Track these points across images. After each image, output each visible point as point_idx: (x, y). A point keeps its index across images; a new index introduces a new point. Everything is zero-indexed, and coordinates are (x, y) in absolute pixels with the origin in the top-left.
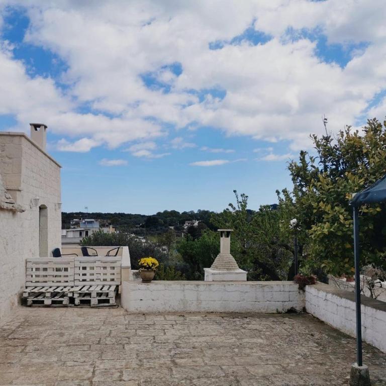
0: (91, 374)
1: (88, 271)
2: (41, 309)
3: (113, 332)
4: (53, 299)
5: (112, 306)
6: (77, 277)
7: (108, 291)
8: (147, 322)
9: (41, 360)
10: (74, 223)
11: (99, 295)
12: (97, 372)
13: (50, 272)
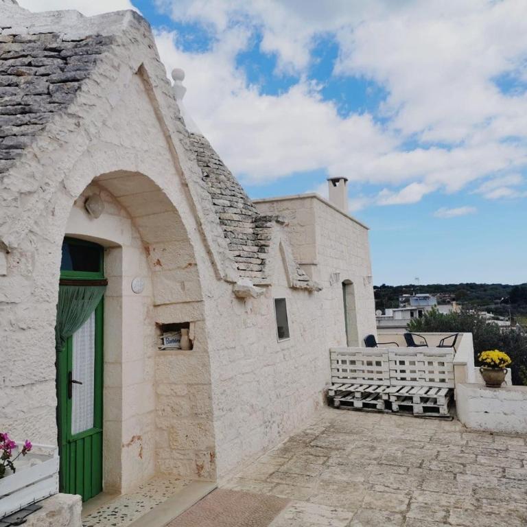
0: (406, 506)
1: (407, 367)
2: (351, 412)
3: (441, 454)
4: (364, 401)
5: (443, 418)
6: (393, 374)
7: (435, 396)
8: (495, 446)
9: (345, 478)
10: (404, 299)
11: (424, 400)
12: (413, 506)
13: (358, 366)
